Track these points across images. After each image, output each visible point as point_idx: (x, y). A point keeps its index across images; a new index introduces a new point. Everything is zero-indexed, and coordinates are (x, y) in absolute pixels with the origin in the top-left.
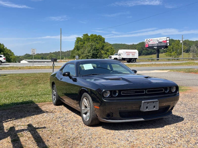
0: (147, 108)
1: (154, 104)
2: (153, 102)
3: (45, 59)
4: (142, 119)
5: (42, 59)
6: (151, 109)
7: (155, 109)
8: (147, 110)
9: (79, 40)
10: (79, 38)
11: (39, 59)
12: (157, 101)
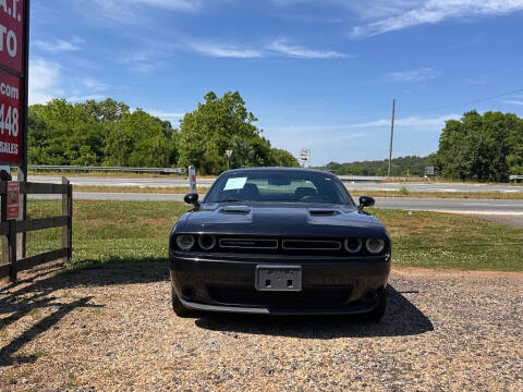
0: (268, 283)
1: (289, 276)
2: (287, 270)
3: (373, 175)
4: (266, 311)
5: (366, 174)
6: (278, 286)
7: (291, 288)
8: (269, 288)
9: (452, 127)
10: (453, 122)
11: (357, 174)
12: (298, 269)
